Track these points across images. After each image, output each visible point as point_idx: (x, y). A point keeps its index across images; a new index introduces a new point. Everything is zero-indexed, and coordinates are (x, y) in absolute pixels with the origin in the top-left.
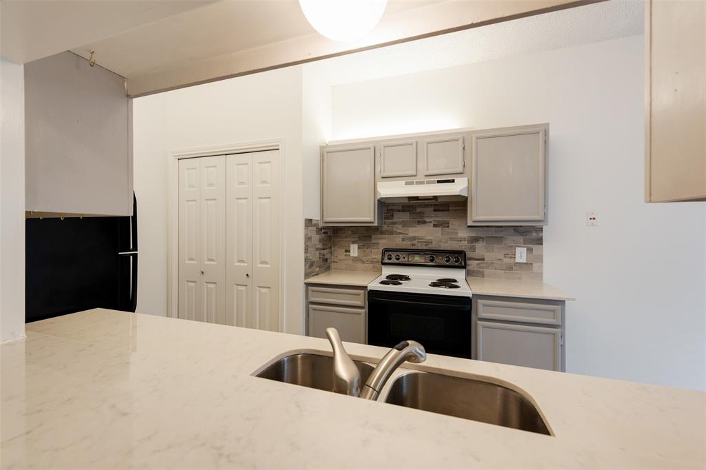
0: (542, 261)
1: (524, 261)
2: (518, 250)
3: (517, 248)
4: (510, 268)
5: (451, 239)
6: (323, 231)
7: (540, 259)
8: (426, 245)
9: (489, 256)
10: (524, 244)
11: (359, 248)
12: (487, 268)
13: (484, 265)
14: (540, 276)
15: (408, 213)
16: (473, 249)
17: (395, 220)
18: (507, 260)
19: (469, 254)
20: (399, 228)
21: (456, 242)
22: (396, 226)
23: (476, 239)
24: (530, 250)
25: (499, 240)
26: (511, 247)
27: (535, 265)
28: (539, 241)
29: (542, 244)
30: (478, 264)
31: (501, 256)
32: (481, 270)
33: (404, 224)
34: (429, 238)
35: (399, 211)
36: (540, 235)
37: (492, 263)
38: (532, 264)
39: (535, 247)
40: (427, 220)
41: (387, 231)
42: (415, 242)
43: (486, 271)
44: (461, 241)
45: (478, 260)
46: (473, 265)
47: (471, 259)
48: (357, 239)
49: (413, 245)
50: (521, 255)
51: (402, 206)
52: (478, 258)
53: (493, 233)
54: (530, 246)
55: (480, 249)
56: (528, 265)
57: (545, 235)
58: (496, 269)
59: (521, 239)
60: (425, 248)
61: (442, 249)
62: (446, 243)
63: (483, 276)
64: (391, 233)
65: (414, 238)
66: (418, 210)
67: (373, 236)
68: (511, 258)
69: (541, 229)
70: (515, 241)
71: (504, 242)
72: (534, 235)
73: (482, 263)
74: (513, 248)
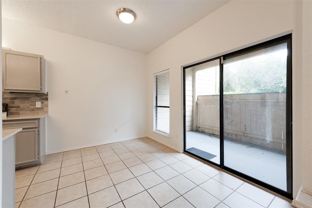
0: (48, 107)
1: (40, 107)
3: (36, 102)
4: (33, 110)
7: (47, 106)
9: (22, 106)
10: (40, 100)
12: (22, 110)
13: (19, 110)
14: (47, 112)
16: (13, 103)
18: (31, 107)
19: (10, 105)
23: (15, 98)
24: (42, 103)
25: (27, 99)
27: (45, 108)
28: (47, 99)
29: (48, 100)
30: (16, 110)
31: (29, 106)
32: (18, 112)
36: (47, 97)
37: (24, 108)
38: (43, 108)
39: (45, 101)
43: (20, 112)
44: (5, 99)
45: (16, 107)
46: (13, 110)
47: (11, 107)
50: (38, 104)
52: (16, 106)
53: (24, 96)
54: (42, 101)
55: (17, 103)
56: (41, 109)
57: (49, 97)
58: (26, 111)
59: (39, 98)
63: (19, 114)
68: (34, 106)
69: (47, 95)
70: (35, 99)
71: (30, 99)
72: (44, 97)
73: (18, 109)
74: (35, 102)
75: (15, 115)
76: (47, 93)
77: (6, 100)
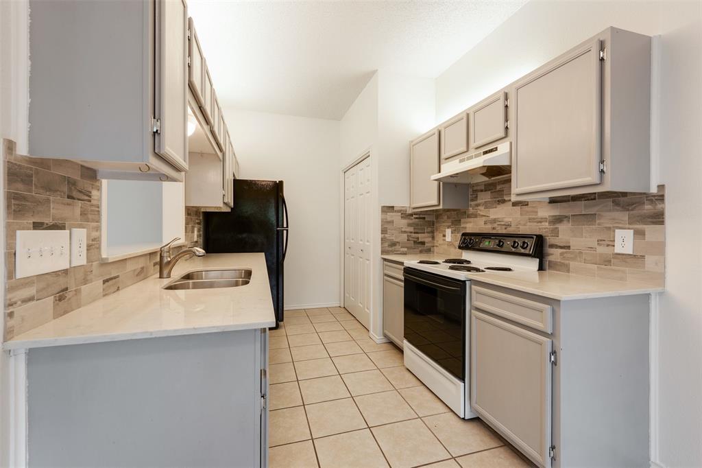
0: (662, 253)
1: (628, 250)
2: (619, 234)
3: (617, 231)
4: (607, 261)
5: (530, 220)
6: (414, 216)
7: (660, 248)
8: (506, 228)
9: (577, 243)
10: (630, 224)
11: (452, 233)
12: (574, 259)
13: (569, 255)
14: (660, 278)
15: (489, 192)
16: (556, 233)
17: (479, 201)
18: (601, 250)
19: (550, 240)
20: (482, 210)
21: (535, 224)
22: (479, 208)
23: (558, 220)
24: (639, 234)
25: (591, 218)
26: (610, 228)
27: (650, 260)
28: (658, 219)
29: (662, 223)
30: (562, 254)
31: (595, 244)
32: (567, 262)
33: (487, 205)
34: (508, 219)
35: (482, 191)
36: (659, 206)
37: (580, 253)
38: (643, 256)
39: (649, 229)
40: (506, 199)
41: (472, 214)
42: (495, 225)
43: (572, 264)
44: (541, 222)
45: (561, 247)
46: (554, 255)
47: (552, 246)
48: (450, 224)
49: (494, 228)
50: (624, 241)
51: (485, 185)
52: (562, 245)
53: (580, 208)
54: (640, 227)
55: (565, 233)
56: (635, 259)
57: (670, 207)
58: (586, 261)
59: (624, 216)
60: (504, 232)
61: (520, 233)
62: (525, 225)
63: (568, 271)
64: (476, 216)
65: (494, 221)
66: (498, 188)
67: (462, 220)
68: (608, 245)
69: (661, 198)
70: (614, 219)
71: (597, 222)
72: (648, 207)
73: (566, 253)
74: (611, 230)
75: (559, 270)
76: (661, 187)
77: (543, 224)
